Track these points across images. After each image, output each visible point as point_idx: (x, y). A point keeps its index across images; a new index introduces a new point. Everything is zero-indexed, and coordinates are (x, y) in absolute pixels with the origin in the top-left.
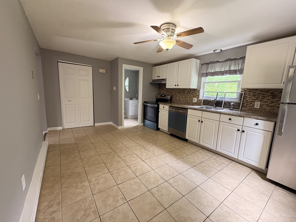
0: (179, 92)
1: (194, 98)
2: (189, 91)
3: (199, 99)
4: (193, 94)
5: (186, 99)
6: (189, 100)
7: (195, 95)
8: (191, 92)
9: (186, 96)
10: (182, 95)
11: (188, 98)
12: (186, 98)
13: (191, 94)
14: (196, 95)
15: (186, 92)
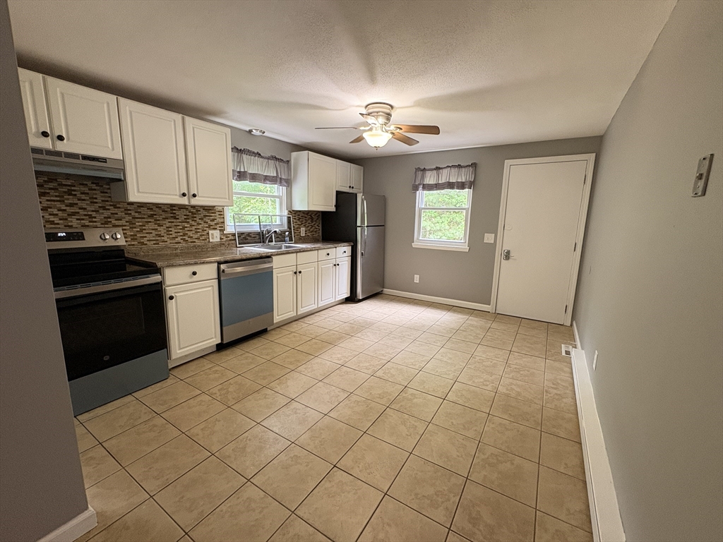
0: (151, 216)
1: (211, 232)
2: (192, 213)
3: (225, 232)
4: (206, 219)
5: (186, 238)
6: (198, 239)
7: (212, 223)
8: (198, 216)
9: (184, 227)
10: (168, 225)
11: (190, 234)
12: (184, 235)
13: (200, 222)
14: (215, 222)
15: (181, 215)
